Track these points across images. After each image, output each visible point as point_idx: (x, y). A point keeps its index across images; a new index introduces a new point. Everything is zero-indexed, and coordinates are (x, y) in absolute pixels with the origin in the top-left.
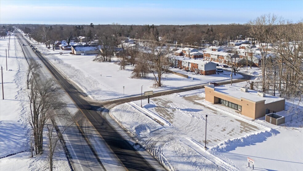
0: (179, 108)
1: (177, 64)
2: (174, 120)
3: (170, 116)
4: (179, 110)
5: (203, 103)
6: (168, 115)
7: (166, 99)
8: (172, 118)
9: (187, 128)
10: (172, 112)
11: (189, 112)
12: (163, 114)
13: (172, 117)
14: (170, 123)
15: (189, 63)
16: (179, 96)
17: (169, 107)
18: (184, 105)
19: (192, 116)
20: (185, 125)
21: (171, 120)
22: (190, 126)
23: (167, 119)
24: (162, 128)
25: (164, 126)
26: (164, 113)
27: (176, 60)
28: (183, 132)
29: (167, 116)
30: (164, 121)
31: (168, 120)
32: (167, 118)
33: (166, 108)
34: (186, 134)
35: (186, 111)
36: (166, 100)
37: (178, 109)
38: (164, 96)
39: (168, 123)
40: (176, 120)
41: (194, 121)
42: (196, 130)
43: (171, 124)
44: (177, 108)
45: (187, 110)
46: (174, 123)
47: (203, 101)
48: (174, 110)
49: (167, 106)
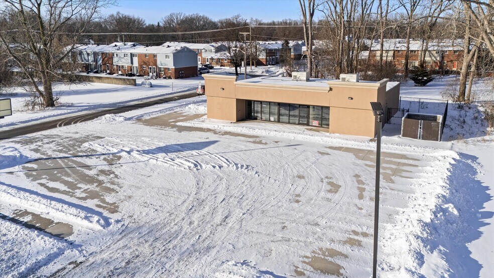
0: (132, 150)
1: (100, 62)
2: (121, 194)
3: (100, 183)
4: (134, 154)
5: (204, 126)
6: (91, 180)
7: (77, 133)
8: (113, 190)
9: (196, 218)
10: (107, 168)
11: (173, 155)
12: (66, 183)
13: (108, 185)
14: (106, 213)
15: (132, 55)
16: (122, 119)
17: (91, 154)
18: (147, 140)
19: (192, 166)
20: (179, 202)
21: (109, 198)
22: (201, 203)
23: (84, 199)
24: (61, 252)
25: (71, 238)
26: (69, 176)
27: (95, 54)
28: (187, 244)
29: (83, 186)
30: (73, 210)
31: (91, 203)
32: (84, 195)
33: (79, 159)
34: (208, 249)
35: (161, 156)
36: (77, 136)
37: (129, 152)
38: (68, 127)
39: (96, 218)
40: (129, 193)
41: (209, 181)
42: (237, 213)
43: (113, 217)
44: (122, 150)
45: (166, 150)
46: (126, 208)
47: (203, 121)
48: (113, 159)
49: (82, 151)
